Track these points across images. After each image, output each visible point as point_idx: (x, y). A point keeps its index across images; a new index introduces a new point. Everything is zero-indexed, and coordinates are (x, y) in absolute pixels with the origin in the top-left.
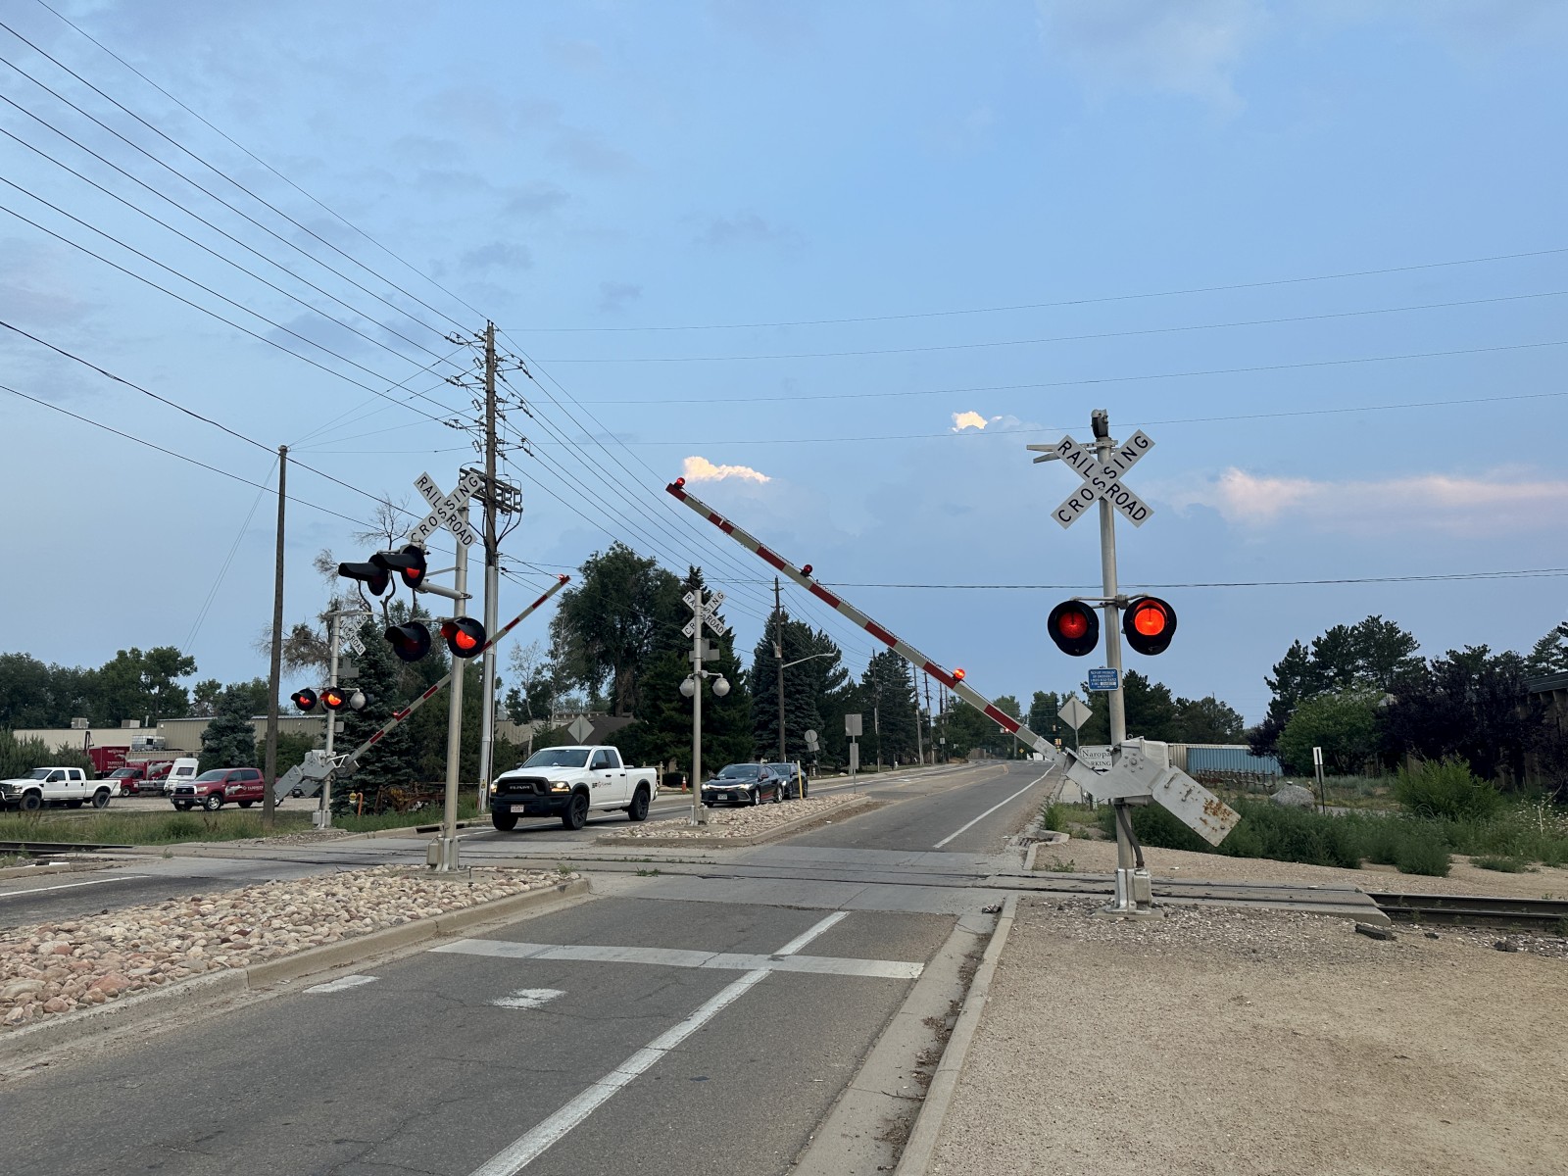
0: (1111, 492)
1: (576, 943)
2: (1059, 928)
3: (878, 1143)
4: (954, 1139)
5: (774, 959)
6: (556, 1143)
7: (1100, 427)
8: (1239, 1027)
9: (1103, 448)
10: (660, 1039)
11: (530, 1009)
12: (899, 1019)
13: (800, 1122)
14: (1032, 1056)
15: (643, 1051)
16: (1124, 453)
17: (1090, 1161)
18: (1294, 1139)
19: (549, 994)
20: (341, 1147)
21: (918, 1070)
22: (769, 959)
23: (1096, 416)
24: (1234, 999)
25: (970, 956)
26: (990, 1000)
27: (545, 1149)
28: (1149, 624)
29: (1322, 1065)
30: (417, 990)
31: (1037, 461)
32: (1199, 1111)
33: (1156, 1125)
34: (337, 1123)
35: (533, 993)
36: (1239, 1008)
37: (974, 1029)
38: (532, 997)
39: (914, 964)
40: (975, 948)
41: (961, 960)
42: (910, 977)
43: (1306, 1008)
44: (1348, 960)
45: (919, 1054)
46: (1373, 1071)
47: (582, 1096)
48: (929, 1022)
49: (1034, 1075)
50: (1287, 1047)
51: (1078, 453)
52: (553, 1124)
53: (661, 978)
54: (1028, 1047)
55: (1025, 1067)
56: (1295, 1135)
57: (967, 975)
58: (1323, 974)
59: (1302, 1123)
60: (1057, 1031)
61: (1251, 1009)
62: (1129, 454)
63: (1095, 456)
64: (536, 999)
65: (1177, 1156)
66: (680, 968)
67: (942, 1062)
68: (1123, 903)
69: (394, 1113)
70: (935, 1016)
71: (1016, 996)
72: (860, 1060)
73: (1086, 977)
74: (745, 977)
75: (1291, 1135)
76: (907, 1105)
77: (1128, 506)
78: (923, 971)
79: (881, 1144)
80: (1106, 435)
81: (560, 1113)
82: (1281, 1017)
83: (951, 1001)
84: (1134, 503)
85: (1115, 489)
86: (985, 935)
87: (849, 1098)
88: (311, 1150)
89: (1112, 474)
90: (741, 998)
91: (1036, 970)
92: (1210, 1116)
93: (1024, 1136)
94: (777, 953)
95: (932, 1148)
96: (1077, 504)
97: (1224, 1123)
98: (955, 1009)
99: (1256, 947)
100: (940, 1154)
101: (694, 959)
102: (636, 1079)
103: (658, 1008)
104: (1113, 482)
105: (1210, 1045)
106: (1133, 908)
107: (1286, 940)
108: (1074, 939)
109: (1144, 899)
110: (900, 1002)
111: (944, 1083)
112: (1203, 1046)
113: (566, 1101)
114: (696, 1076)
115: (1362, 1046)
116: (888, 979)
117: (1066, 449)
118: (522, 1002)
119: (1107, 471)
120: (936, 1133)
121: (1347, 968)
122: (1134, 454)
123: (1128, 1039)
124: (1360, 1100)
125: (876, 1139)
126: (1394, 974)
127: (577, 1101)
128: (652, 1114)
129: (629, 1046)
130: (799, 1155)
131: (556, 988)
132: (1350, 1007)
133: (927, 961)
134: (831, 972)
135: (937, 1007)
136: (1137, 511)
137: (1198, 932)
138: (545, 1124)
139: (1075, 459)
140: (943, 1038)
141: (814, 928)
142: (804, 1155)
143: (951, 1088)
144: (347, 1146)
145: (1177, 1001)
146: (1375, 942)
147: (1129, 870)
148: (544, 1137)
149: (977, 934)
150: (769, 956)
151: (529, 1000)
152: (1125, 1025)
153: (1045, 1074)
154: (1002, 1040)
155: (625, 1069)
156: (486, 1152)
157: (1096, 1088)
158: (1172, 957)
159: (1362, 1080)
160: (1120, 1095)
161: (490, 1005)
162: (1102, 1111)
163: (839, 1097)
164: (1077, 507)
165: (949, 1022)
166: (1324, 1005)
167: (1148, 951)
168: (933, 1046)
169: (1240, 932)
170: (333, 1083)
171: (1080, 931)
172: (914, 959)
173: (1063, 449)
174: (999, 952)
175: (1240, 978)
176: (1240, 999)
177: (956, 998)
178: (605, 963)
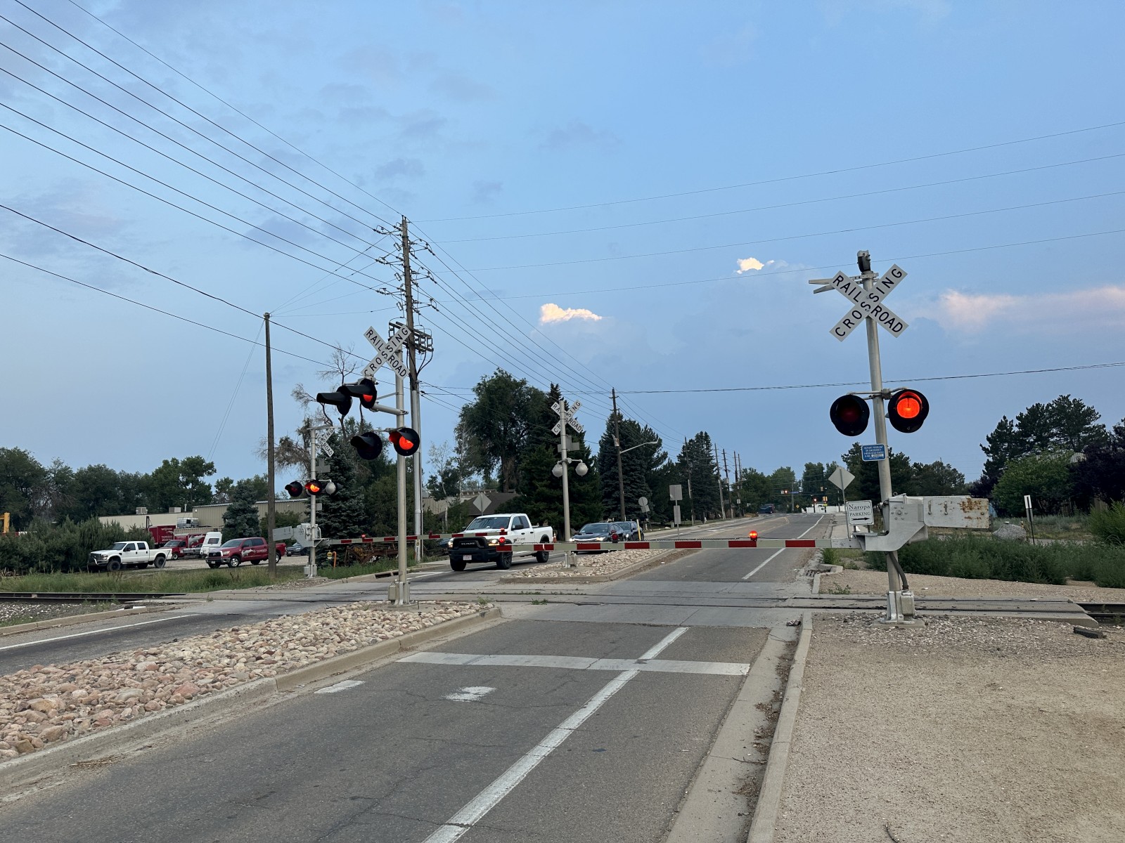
0: (875, 312)
1: (497, 653)
2: (847, 636)
3: (735, 795)
4: (793, 793)
5: (640, 662)
6: (504, 798)
7: (864, 264)
8: (997, 706)
9: (867, 279)
10: (566, 722)
11: (472, 701)
12: (737, 706)
13: (676, 781)
14: (842, 731)
15: (556, 731)
16: (884, 283)
17: (899, 809)
18: (1055, 791)
19: (485, 690)
20: (356, 802)
21: (757, 742)
22: (636, 663)
23: (861, 255)
24: (989, 686)
25: (782, 658)
26: (804, 690)
27: (497, 802)
28: (908, 410)
29: (1066, 734)
30: (392, 690)
31: (816, 292)
32: (977, 770)
33: (945, 781)
34: (350, 785)
35: (473, 690)
36: (994, 692)
37: (796, 711)
38: (473, 693)
39: (742, 665)
40: (786, 652)
41: (777, 661)
42: (741, 674)
43: (1046, 692)
44: (1072, 654)
45: (756, 730)
46: (1107, 738)
47: (518, 764)
48: (760, 706)
49: (846, 745)
50: (1037, 721)
51: (849, 284)
52: (500, 784)
53: (561, 678)
54: (838, 724)
55: (839, 739)
56: (1054, 788)
57: (784, 672)
58: (1054, 665)
59: (1058, 779)
60: (858, 712)
61: (1003, 693)
62: (888, 283)
63: (862, 286)
64: (476, 694)
65: (965, 805)
66: (572, 670)
67: (775, 736)
68: (894, 616)
69: (388, 778)
70: (763, 703)
71: (823, 687)
72: (713, 735)
73: (873, 671)
74: (621, 676)
75: (1052, 788)
76: (752, 768)
77: (889, 322)
78: (750, 670)
79: (738, 797)
80: (870, 270)
81: (504, 776)
82: (1027, 698)
83: (774, 691)
84: (893, 319)
85: (878, 309)
86: (791, 642)
87: (709, 763)
88: (335, 804)
89: (876, 299)
90: (621, 692)
91: (835, 667)
92: (986, 774)
93: (846, 790)
94: (641, 658)
95: (779, 800)
96: (849, 322)
97: (998, 779)
98: (779, 697)
99: (999, 646)
100: (786, 804)
101: (582, 663)
102: (554, 751)
103: (562, 699)
104: (876, 304)
105: (977, 721)
106: (901, 619)
107: (1021, 640)
108: (860, 643)
109: (910, 612)
110: (736, 692)
111: (780, 752)
112: (971, 721)
113: (507, 768)
114: (596, 748)
115: (1095, 719)
116: (724, 676)
117: (839, 281)
118: (466, 697)
119: (872, 296)
120: (780, 789)
121: (1073, 661)
122: (892, 283)
123: (912, 717)
124: (1100, 761)
125: (733, 793)
126: (1110, 664)
127: (515, 768)
128: (569, 776)
129: (546, 727)
130: (679, 806)
131: (489, 686)
132: (1080, 690)
133: (752, 662)
134: (682, 671)
135: (765, 696)
136: (895, 325)
137: (952, 636)
138: (494, 784)
139: (847, 289)
140: (772, 718)
141: (665, 639)
142: (683, 805)
143: (786, 755)
144: (359, 802)
145: (945, 688)
146: (1091, 640)
147: (897, 592)
148: (495, 794)
149: (785, 641)
150: (636, 660)
151: (471, 695)
152: (909, 706)
153: (854, 744)
154: (818, 719)
155: (545, 744)
156: (456, 805)
157: (894, 754)
158: (937, 655)
159: (1099, 745)
160: (913, 758)
161: (445, 699)
162: (901, 771)
163: (702, 762)
164: (849, 325)
165: (776, 706)
166: (1060, 689)
167: (917, 651)
168: (765, 724)
169: (985, 635)
170: (344, 757)
171: (863, 638)
172: (741, 661)
173: (837, 281)
174: (805, 655)
175: (989, 669)
176: (993, 686)
177: (777, 689)
178: (520, 667)
